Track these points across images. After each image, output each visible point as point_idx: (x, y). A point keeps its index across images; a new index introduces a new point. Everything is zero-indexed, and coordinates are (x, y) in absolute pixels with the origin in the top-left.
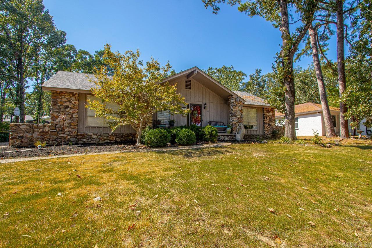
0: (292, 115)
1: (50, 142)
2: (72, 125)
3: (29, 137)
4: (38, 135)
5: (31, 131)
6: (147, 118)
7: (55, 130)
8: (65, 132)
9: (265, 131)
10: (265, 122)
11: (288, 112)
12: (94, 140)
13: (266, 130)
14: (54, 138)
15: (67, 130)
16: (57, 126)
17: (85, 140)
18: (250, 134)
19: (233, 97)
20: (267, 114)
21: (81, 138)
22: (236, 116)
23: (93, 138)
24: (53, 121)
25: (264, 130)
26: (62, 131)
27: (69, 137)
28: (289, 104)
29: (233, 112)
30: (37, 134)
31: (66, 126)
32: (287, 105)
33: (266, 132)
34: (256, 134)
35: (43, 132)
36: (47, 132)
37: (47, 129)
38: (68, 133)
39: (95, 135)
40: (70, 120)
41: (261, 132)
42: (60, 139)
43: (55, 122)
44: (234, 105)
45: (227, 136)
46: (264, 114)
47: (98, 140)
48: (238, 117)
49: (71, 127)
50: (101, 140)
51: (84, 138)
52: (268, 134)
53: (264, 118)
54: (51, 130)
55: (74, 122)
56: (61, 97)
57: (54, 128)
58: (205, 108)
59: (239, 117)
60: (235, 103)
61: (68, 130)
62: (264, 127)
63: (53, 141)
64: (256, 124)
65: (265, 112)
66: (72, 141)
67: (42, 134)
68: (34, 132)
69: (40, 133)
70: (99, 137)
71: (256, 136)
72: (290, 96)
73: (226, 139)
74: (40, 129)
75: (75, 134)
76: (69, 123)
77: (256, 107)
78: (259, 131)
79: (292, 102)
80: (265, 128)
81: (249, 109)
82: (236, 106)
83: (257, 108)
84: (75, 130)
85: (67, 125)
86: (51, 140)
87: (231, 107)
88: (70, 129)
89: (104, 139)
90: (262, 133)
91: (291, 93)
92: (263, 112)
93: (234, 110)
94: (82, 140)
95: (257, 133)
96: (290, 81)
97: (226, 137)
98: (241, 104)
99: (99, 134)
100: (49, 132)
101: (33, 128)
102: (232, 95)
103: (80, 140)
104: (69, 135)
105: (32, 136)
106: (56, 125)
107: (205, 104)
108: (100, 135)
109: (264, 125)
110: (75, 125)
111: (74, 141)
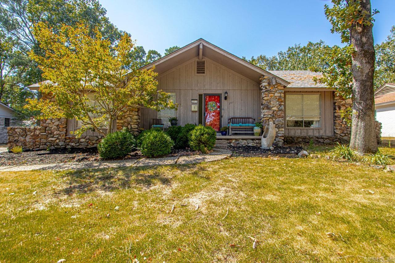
0: (365, 101)
1: (41, 146)
2: (60, 128)
3: (23, 141)
4: (30, 139)
5: (24, 135)
6: (130, 117)
7: (45, 134)
8: (54, 135)
9: (335, 131)
10: (336, 114)
11: (357, 96)
12: (83, 144)
13: (339, 128)
14: (44, 142)
15: (55, 133)
16: (47, 129)
17: (73, 144)
18: (305, 135)
19: (264, 79)
20: (341, 102)
21: (69, 142)
22: (268, 108)
23: (81, 142)
24: (43, 123)
25: (335, 127)
26: (51, 134)
27: (58, 141)
28: (360, 78)
29: (264, 102)
30: (29, 137)
31: (54, 129)
32: (356, 81)
33: (338, 132)
34: (317, 135)
35: (34, 135)
36: (38, 136)
37: (37, 132)
38: (57, 136)
39: (84, 138)
40: (58, 122)
41: (327, 132)
42: (49, 143)
43: (45, 124)
44: (266, 91)
45: (253, 140)
46: (335, 101)
47: (86, 144)
48: (272, 109)
49: (60, 129)
50: (90, 144)
51: (72, 142)
52: (343, 135)
53: (335, 109)
54: (41, 134)
55: (62, 124)
56: (50, 97)
57: (44, 131)
58: (226, 98)
59: (275, 108)
60: (268, 87)
61: (57, 133)
62: (335, 123)
63: (43, 145)
64: (319, 119)
65: (336, 98)
66: (60, 145)
67: (33, 137)
68: (27, 136)
69: (32, 136)
70: (88, 140)
71: (318, 138)
72: (361, 63)
73: (250, 145)
74: (32, 132)
75: (63, 138)
76: (58, 126)
77: (318, 92)
78: (324, 130)
79: (368, 74)
80: (337, 124)
81: (305, 96)
82: (269, 92)
83: (321, 92)
84: (64, 132)
85: (55, 127)
86: (41, 144)
87: (263, 93)
88: (59, 132)
89: (92, 143)
90: (329, 134)
91: (365, 56)
92: (334, 99)
93: (265, 98)
94: (70, 144)
95: (321, 134)
96: (363, 31)
97: (251, 141)
98: (279, 88)
99: (88, 137)
100: (40, 136)
101: (27, 131)
102: (264, 76)
103: (68, 145)
104: (58, 138)
105: (25, 140)
106: (47, 127)
107: (226, 93)
108: (89, 139)
109: (334, 120)
110: (63, 128)
111: (62, 145)
